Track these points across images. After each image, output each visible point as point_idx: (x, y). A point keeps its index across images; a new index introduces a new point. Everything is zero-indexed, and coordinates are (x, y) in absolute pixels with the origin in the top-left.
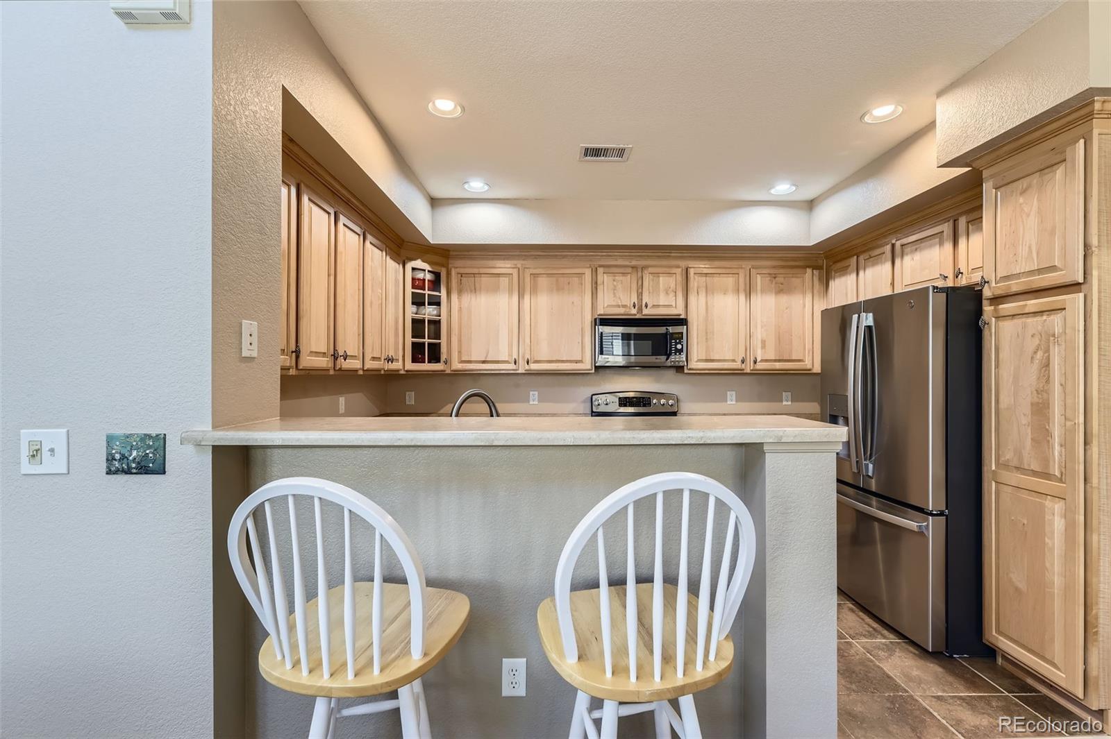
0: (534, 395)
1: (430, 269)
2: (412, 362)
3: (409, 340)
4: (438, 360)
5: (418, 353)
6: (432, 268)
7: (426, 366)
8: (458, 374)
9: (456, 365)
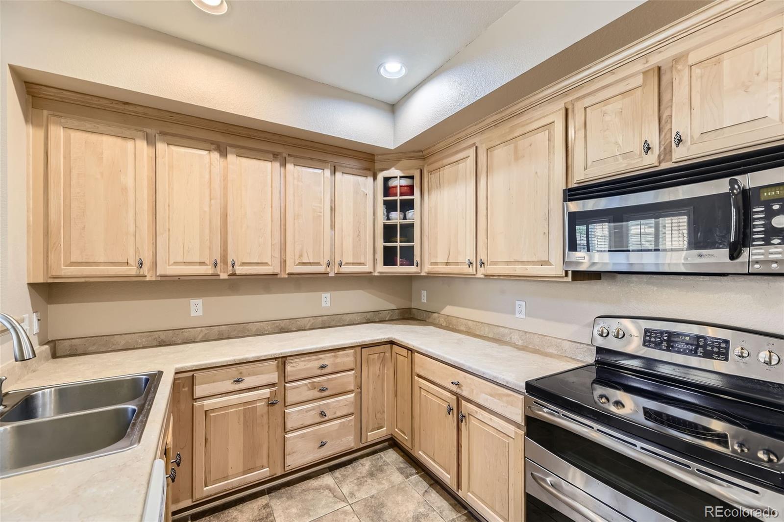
0: (520, 305)
1: (402, 175)
2: (384, 265)
3: (380, 244)
4: (411, 263)
5: (389, 257)
6: (404, 173)
7: (399, 269)
8: (432, 277)
9: (427, 268)
